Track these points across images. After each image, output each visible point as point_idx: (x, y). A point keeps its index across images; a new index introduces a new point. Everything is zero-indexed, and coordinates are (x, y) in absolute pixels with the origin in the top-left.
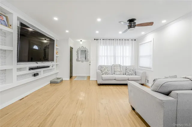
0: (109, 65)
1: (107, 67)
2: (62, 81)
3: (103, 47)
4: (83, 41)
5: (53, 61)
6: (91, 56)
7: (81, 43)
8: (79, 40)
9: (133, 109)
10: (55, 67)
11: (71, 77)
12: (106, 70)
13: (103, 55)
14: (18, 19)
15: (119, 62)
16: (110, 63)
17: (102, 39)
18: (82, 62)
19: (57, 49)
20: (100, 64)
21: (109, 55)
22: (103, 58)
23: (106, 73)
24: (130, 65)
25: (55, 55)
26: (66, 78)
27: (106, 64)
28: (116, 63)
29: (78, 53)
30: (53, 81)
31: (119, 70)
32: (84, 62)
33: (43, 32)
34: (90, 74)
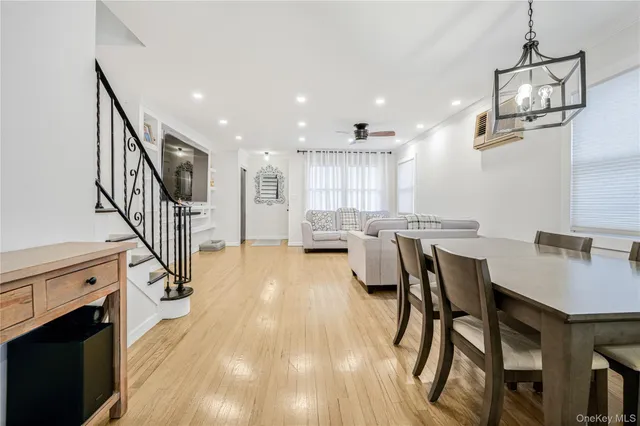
0: (332, 209)
1: (326, 214)
2: (223, 247)
3: (318, 168)
4: (270, 153)
5: (206, 200)
6: (291, 190)
7: (267, 158)
8: (263, 153)
9: (355, 274)
10: (209, 214)
11: (243, 241)
12: (323, 221)
13: (318, 187)
14: (164, 126)
15: (353, 203)
16: (334, 204)
17: (314, 152)
18: (270, 204)
19: (212, 173)
20: (312, 208)
21: (331, 187)
22: (318, 193)
23: (323, 228)
24: (379, 210)
25: (209, 188)
26: (233, 241)
27: (324, 209)
28: (346, 204)
29: (259, 183)
30: (206, 245)
31: (352, 220)
32: (275, 205)
33: (189, 140)
34: (287, 234)
